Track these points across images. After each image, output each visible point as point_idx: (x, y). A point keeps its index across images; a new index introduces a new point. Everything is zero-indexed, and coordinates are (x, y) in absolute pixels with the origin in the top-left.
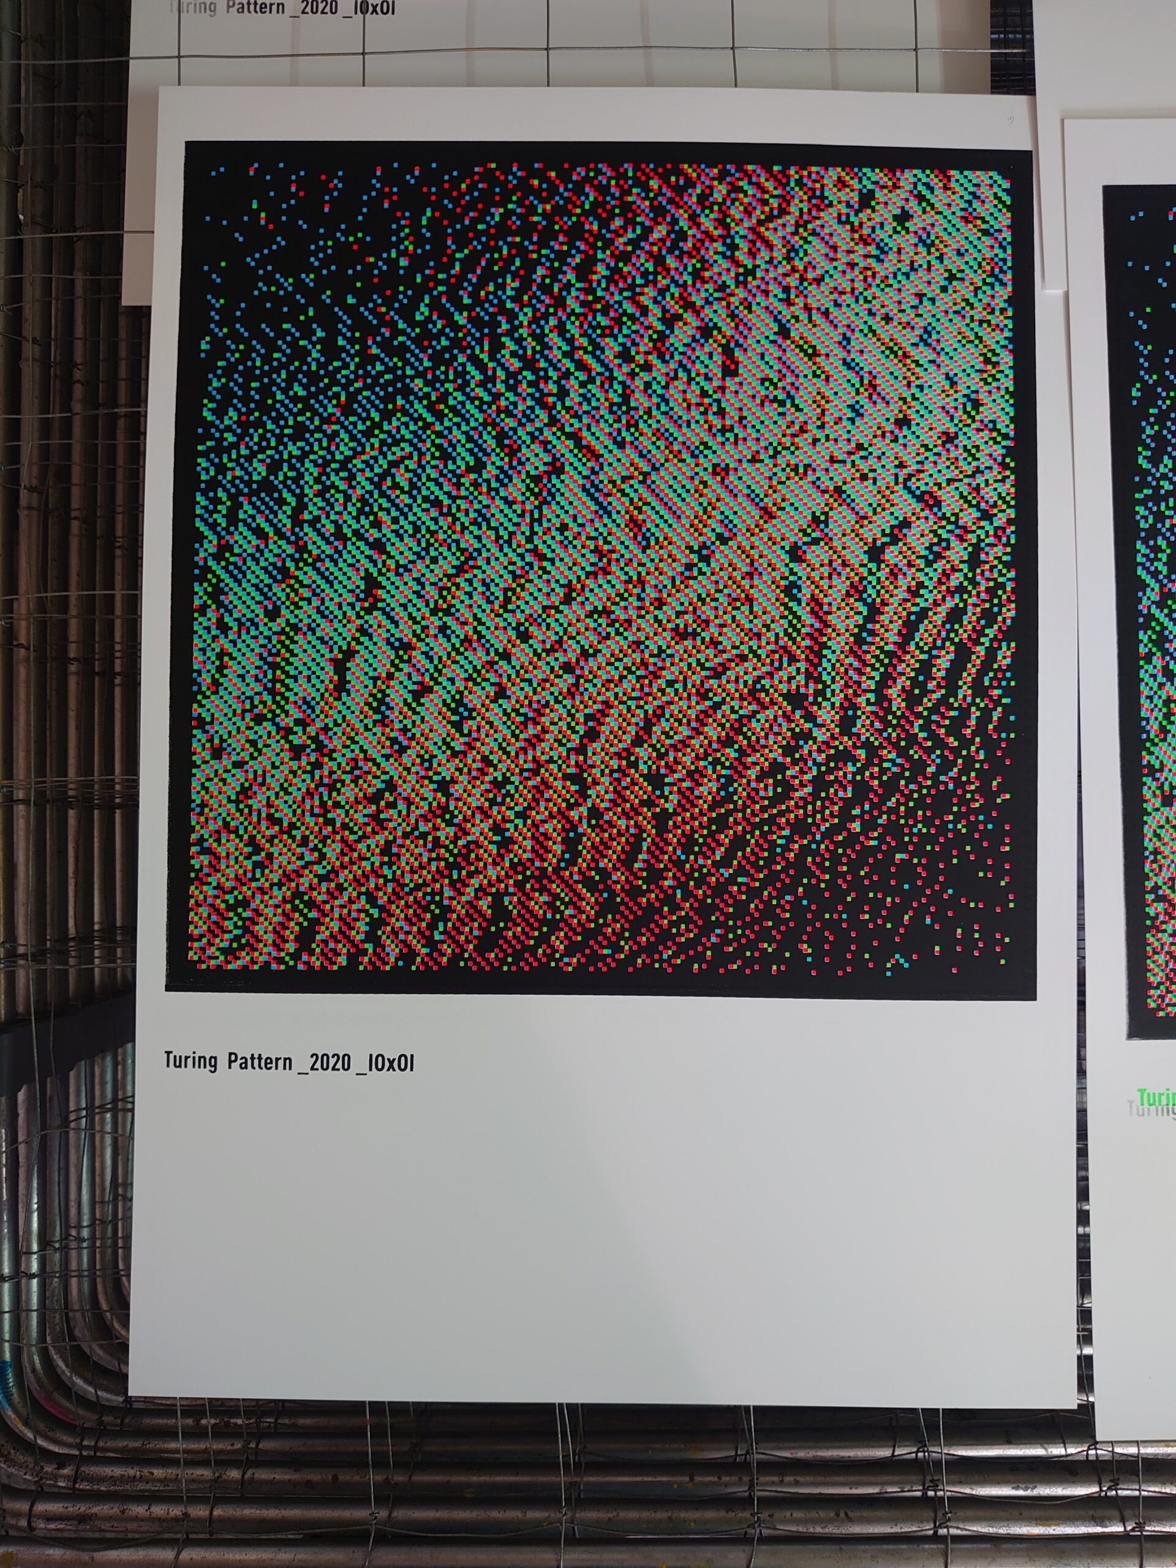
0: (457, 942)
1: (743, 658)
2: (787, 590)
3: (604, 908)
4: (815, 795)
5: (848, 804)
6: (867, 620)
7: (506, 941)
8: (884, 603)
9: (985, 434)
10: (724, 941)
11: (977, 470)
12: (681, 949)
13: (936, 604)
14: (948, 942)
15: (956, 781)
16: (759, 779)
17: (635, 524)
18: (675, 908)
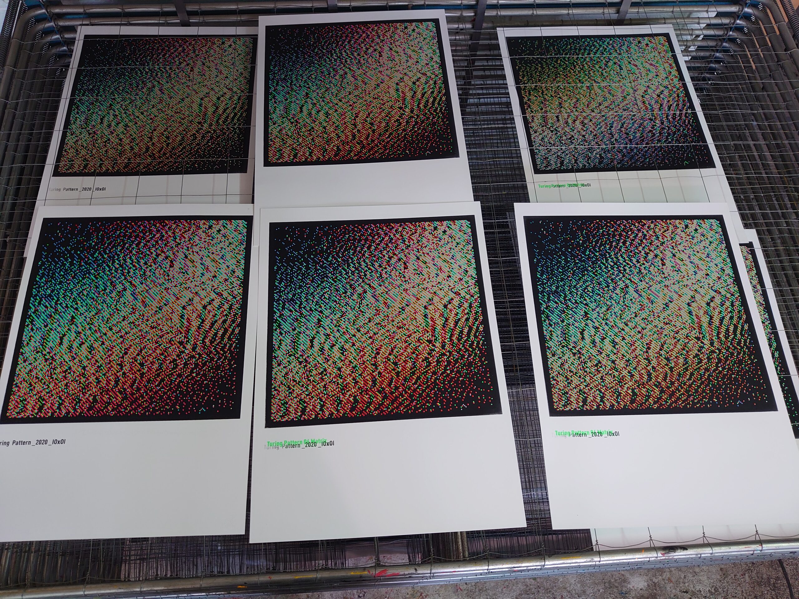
0: (82, 409)
1: (168, 333)
2: (181, 317)
3: (123, 399)
4: (184, 367)
5: (193, 369)
6: (201, 323)
7: (95, 408)
8: (206, 319)
9: (236, 279)
10: (156, 406)
11: (233, 287)
12: (144, 409)
13: (220, 319)
14: (216, 403)
15: (222, 362)
16: (169, 363)
17: (143, 302)
18: (143, 398)
